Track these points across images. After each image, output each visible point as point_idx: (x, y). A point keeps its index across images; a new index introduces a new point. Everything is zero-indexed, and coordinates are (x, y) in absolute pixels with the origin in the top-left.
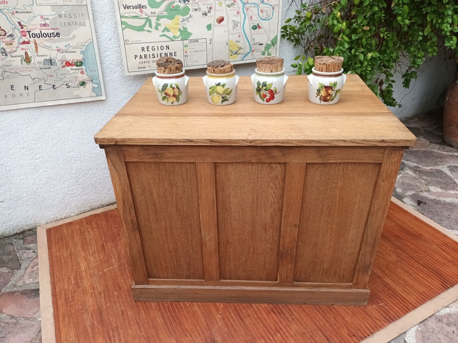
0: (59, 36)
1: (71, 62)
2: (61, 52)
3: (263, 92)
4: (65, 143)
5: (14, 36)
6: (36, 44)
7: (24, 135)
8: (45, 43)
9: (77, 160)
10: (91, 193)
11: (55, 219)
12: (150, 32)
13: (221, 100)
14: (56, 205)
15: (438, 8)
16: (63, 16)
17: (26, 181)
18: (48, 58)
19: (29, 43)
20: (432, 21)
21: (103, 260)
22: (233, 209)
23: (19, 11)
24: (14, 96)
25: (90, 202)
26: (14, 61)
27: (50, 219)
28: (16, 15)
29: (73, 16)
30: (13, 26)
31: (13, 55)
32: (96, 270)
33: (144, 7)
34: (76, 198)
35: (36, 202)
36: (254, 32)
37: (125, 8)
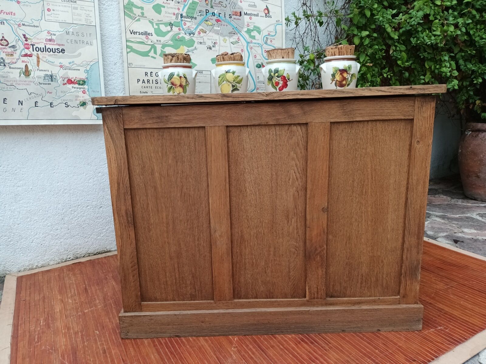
0: (64, 52)
1: (73, 80)
2: (64, 69)
3: (275, 79)
4: (54, 171)
5: (16, 47)
6: (38, 58)
7: (9, 156)
8: (48, 57)
9: (66, 193)
10: (77, 236)
11: (30, 266)
12: (155, 58)
13: (232, 89)
14: (34, 248)
15: (435, 56)
16: (71, 33)
17: (2, 213)
18: (49, 73)
19: (32, 57)
20: (430, 68)
21: (84, 302)
22: (248, 190)
23: (26, 24)
24: (5, 111)
25: (75, 249)
26: (12, 73)
27: (23, 266)
28: (22, 27)
29: (80, 34)
30: (17, 38)
31: (12, 66)
32: (74, 311)
33: (151, 35)
34: (59, 242)
35: (10, 241)
36: (259, 70)
37: (131, 34)
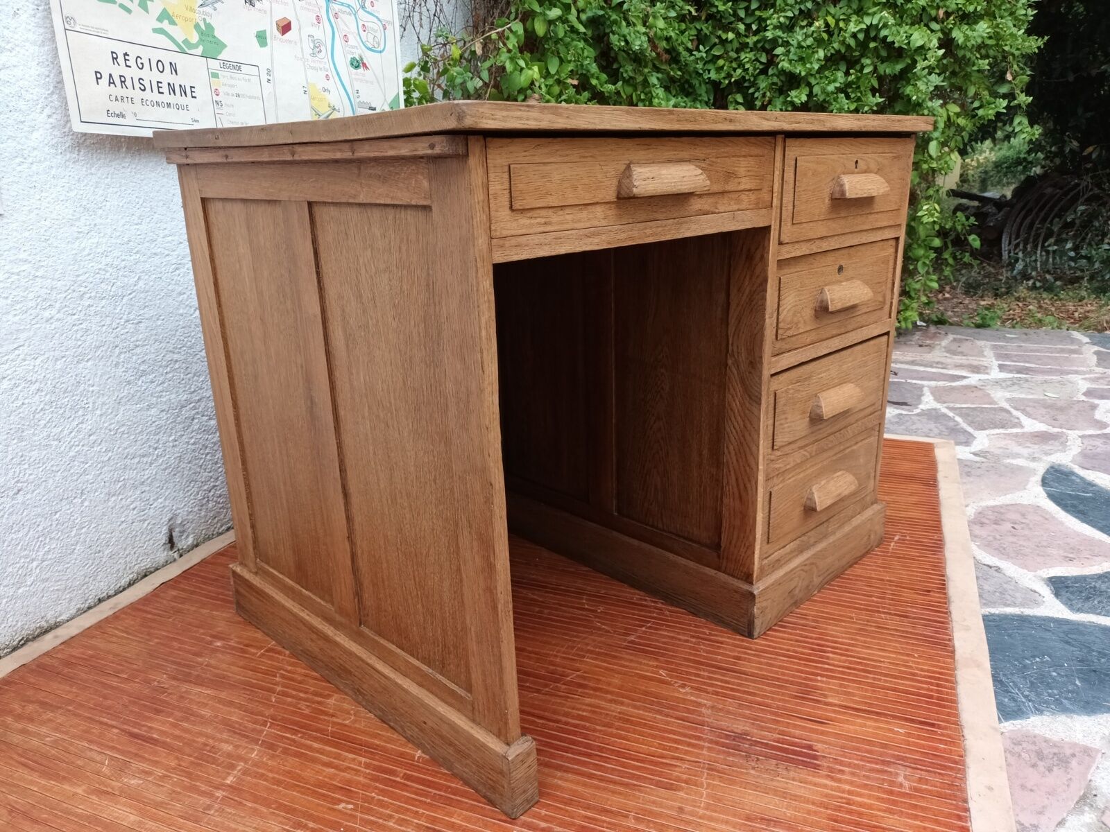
36: (356, 74)
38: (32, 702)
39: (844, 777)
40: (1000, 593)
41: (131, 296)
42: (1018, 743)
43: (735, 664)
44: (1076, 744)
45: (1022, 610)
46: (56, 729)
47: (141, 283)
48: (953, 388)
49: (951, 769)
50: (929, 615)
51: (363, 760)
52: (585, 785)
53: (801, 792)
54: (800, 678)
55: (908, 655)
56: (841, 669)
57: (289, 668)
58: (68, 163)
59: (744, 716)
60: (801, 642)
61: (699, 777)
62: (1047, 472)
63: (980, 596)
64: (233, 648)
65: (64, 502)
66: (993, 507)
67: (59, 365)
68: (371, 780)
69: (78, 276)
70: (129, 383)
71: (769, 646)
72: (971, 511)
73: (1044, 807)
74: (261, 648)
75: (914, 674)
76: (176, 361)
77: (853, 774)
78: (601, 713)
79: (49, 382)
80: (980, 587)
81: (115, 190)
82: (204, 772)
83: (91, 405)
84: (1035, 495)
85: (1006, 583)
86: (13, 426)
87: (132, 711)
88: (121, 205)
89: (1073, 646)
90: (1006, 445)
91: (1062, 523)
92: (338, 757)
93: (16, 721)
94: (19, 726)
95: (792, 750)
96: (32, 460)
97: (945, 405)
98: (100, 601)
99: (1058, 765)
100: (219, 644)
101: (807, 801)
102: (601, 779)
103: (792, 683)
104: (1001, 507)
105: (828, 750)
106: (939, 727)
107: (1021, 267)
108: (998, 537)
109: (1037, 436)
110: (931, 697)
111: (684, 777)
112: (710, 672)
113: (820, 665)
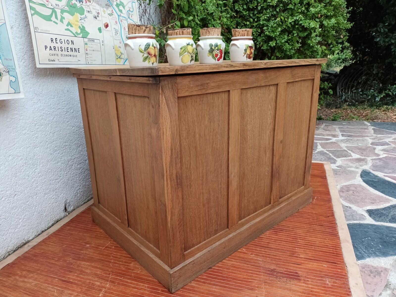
3: (215, 52)
12: (57, 23)
13: (190, 59)
38: (24, 271)
39: (309, 283)
40: (352, 216)
41: (52, 124)
42: (364, 268)
43: (268, 245)
44: (382, 268)
45: (360, 221)
46: (35, 280)
47: (55, 119)
48: (327, 143)
49: (343, 278)
50: (330, 225)
51: (146, 285)
52: (224, 290)
53: (296, 289)
54: (290, 249)
55: (325, 239)
56: (303, 245)
57: (115, 253)
58: (30, 79)
59: (273, 264)
60: (289, 236)
61: (261, 285)
62: (362, 172)
63: (345, 217)
64: (93, 247)
65: (30, 198)
66: (346, 185)
67: (28, 150)
68: (150, 292)
69: (34, 118)
70: (51, 154)
71: (278, 238)
72: (339, 187)
73: (374, 289)
74: (103, 246)
75: (327, 246)
76: (67, 145)
77: (312, 281)
78: (225, 265)
79: (25, 156)
80: (345, 214)
81: (46, 87)
82: (91, 293)
83: (39, 163)
84: (359, 181)
85: (353, 212)
86: (13, 172)
87: (61, 272)
88: (48, 92)
89: (377, 233)
90: (347, 163)
91: (369, 191)
92: (137, 285)
93: (20, 278)
94: (21, 280)
95: (291, 274)
96: (19, 184)
97: (325, 149)
98: (43, 232)
99: (377, 275)
100: (88, 246)
101: (298, 292)
102: (229, 288)
103: (288, 251)
104: (348, 185)
105: (302, 274)
106: (338, 264)
107: (344, 98)
108: (349, 196)
109: (357, 160)
110: (334, 253)
111: (256, 285)
112: (260, 248)
113: (296, 244)
